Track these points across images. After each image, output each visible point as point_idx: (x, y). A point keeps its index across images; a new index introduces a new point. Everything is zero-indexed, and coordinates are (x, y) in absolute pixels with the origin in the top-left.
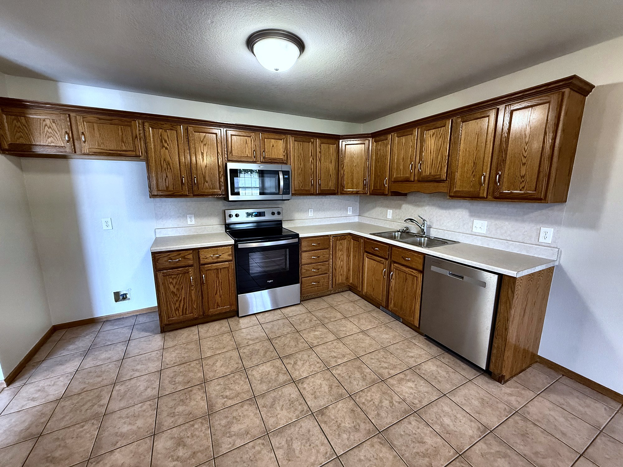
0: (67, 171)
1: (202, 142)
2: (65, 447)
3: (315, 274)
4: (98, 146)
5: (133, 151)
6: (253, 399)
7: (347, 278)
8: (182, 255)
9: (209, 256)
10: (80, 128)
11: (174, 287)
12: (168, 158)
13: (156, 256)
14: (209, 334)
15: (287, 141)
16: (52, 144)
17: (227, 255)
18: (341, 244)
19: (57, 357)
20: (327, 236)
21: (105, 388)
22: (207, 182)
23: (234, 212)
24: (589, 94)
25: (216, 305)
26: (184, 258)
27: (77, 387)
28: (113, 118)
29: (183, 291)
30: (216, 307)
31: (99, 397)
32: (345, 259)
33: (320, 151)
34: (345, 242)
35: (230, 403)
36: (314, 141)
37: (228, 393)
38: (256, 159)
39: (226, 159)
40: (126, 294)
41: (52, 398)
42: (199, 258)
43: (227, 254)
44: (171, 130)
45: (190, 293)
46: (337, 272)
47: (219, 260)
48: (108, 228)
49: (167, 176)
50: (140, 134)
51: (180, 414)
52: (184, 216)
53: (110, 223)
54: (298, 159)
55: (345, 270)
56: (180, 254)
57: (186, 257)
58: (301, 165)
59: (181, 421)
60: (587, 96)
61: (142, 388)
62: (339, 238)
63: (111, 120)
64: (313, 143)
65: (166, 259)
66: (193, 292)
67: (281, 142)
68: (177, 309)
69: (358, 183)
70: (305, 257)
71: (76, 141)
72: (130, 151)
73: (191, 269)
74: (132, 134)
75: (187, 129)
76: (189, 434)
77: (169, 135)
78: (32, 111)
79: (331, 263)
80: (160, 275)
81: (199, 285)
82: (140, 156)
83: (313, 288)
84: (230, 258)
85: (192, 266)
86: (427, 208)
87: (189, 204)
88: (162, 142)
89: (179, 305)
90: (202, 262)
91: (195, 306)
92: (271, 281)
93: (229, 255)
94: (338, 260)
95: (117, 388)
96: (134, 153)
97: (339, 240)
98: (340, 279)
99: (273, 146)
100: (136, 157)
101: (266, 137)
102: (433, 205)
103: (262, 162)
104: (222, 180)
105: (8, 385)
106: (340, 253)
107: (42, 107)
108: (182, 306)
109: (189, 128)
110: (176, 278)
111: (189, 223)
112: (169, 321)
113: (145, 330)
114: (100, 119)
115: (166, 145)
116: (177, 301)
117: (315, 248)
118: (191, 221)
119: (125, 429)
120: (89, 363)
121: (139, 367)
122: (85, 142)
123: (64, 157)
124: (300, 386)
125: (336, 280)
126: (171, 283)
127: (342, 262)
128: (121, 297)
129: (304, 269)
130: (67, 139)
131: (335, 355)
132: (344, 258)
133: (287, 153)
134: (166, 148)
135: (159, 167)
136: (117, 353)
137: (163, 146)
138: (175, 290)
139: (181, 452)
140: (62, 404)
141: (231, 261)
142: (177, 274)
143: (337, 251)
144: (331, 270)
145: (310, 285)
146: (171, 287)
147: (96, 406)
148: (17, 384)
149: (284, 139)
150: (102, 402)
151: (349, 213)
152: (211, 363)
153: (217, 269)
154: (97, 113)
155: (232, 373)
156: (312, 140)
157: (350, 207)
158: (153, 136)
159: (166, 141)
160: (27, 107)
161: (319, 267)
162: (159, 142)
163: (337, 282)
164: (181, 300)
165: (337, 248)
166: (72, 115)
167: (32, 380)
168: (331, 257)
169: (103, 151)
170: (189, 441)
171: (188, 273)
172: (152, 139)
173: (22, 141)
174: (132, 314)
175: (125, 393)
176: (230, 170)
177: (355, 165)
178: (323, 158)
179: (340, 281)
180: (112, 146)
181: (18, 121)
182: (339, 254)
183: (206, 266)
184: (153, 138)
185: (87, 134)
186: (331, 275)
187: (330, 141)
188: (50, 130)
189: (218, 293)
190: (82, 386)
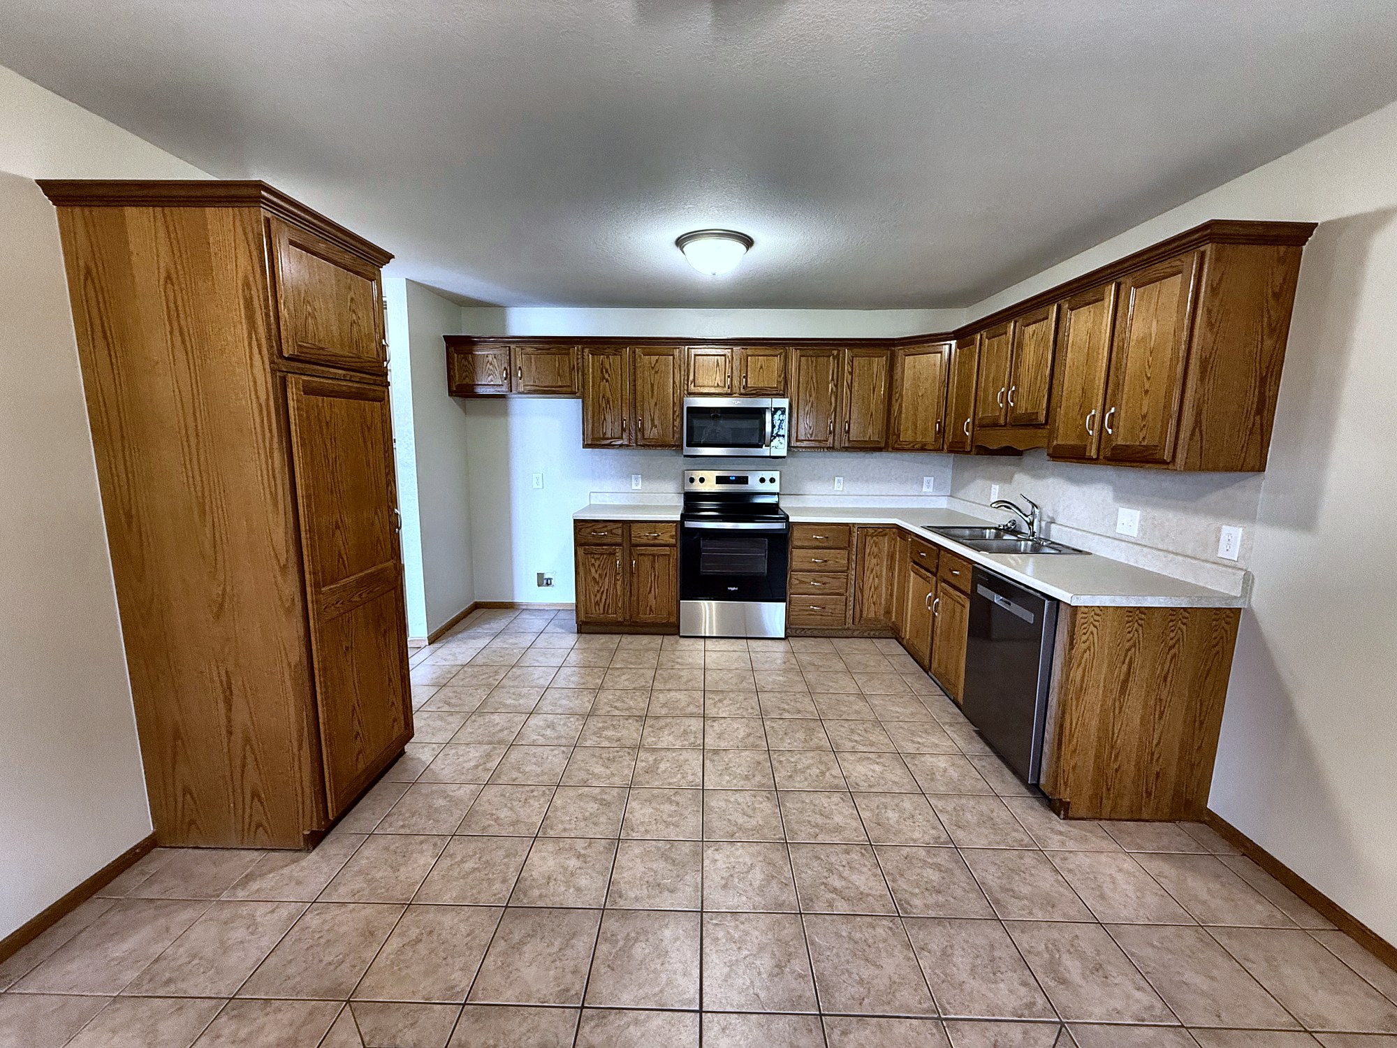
0: (505, 413)
1: (653, 368)
2: (460, 698)
3: (818, 592)
4: (534, 382)
5: (568, 386)
6: (643, 718)
7: (888, 612)
8: (609, 528)
9: (644, 535)
10: (518, 362)
11: (596, 571)
12: (608, 394)
13: (579, 525)
14: (631, 646)
15: (786, 358)
16: (492, 383)
17: (668, 537)
18: (876, 544)
19: (471, 632)
20: (847, 524)
21: (503, 668)
22: (656, 427)
23: (698, 475)
24: (1307, 240)
25: (648, 608)
26: (610, 532)
27: (480, 660)
28: (552, 346)
29: (607, 579)
30: (648, 612)
31: (496, 673)
32: (884, 573)
33: (850, 370)
34: (885, 544)
35: (617, 713)
36: (838, 354)
37: (618, 704)
38: (732, 390)
39: (686, 392)
40: (550, 579)
41: (459, 663)
42: (630, 535)
43: (669, 534)
44: (615, 355)
45: (615, 584)
46: (866, 597)
47: (657, 541)
48: (538, 487)
49: (605, 419)
50: (578, 364)
51: (561, 706)
52: (628, 477)
53: (540, 481)
54: (807, 388)
55: (884, 596)
56: (606, 527)
57: (614, 531)
58: (810, 396)
59: (559, 711)
60: (1304, 244)
61: (536, 676)
62: (871, 531)
63: (549, 349)
64: (836, 357)
65: (589, 530)
66: (619, 583)
67: (777, 359)
68: (597, 603)
69: (926, 429)
70: (798, 558)
71: (513, 378)
72: (565, 386)
73: (618, 549)
74: (570, 363)
75: (634, 352)
76: (562, 723)
77: (613, 361)
78: (478, 347)
79: (853, 577)
80: (581, 551)
81: (628, 575)
82: (575, 393)
83: (812, 617)
84: (673, 541)
85: (620, 545)
86: (1051, 481)
87: (636, 459)
88: (602, 372)
89: (601, 599)
90: (634, 541)
91: (620, 605)
92: (734, 589)
93: (672, 537)
94: (867, 573)
95: (514, 670)
96: (569, 389)
97: (872, 537)
98: (870, 612)
99: (761, 367)
100: (572, 394)
101: (750, 353)
102: (1060, 475)
103: (741, 395)
104: (677, 423)
105: (430, 644)
106: (874, 561)
107: (485, 342)
108: (603, 600)
109: (637, 350)
110: (599, 559)
111: (634, 487)
112: (586, 617)
113: (561, 627)
114: (538, 349)
115: (607, 376)
116: (598, 591)
117: (818, 544)
118: (637, 485)
119: (509, 702)
120: (497, 644)
121: (541, 659)
122: (521, 378)
123: (503, 396)
124: (709, 723)
125: (861, 611)
126: (593, 565)
127: (876, 580)
128: (545, 582)
129: (795, 579)
130: (504, 375)
131: (786, 707)
132: (881, 571)
133: (785, 377)
134: (607, 381)
135: (597, 405)
136: (526, 640)
137: (604, 378)
138: (597, 576)
139: (549, 732)
140: (466, 669)
141: (674, 546)
142: (602, 554)
143: (866, 556)
144: (852, 591)
145: (807, 610)
146: (593, 570)
147: (491, 679)
148: (435, 645)
149: (780, 354)
150: (497, 677)
151: (925, 489)
152: (616, 674)
153: (653, 555)
154: (536, 342)
155: (634, 689)
156: (835, 352)
157: (929, 478)
158: (593, 365)
159: (607, 371)
160: (475, 343)
161: (825, 580)
162: (599, 372)
163: (864, 615)
164: (603, 592)
165: (868, 551)
166: (513, 346)
167: (449, 645)
168: (854, 566)
169: (537, 388)
170: (559, 728)
171: (614, 554)
172: (591, 370)
173: (467, 380)
174: (554, 608)
175: (519, 676)
176: (688, 408)
177: (920, 394)
178: (856, 384)
179: (872, 615)
180: (548, 381)
181: (466, 359)
182: (871, 562)
183: (638, 548)
184: (593, 369)
185: (524, 369)
186: (852, 599)
187: (870, 351)
188: (491, 367)
189: (653, 591)
190: (484, 660)
